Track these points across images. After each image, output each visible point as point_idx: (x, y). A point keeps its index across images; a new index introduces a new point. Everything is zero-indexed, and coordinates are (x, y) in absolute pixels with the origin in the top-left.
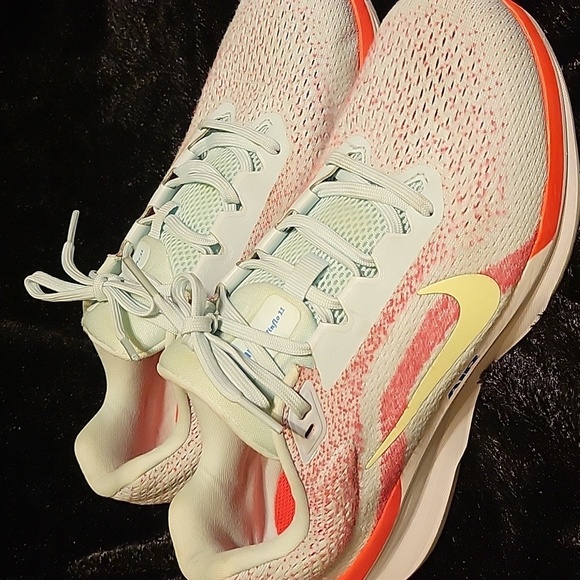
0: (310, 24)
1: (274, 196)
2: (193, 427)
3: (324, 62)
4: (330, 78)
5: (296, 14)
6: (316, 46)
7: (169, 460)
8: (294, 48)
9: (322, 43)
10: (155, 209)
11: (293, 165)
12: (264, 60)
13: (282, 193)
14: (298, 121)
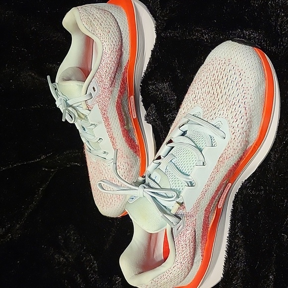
0: (243, 77)
1: (221, 159)
2: (176, 260)
3: (249, 97)
4: (251, 104)
5: (237, 71)
6: (246, 89)
7: (164, 274)
8: (235, 88)
9: (249, 88)
10: (161, 157)
11: (231, 145)
12: (219, 91)
13: (225, 158)
14: (235, 124)
